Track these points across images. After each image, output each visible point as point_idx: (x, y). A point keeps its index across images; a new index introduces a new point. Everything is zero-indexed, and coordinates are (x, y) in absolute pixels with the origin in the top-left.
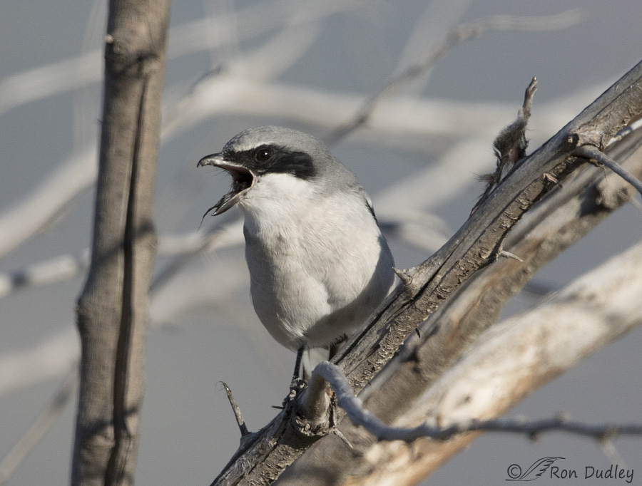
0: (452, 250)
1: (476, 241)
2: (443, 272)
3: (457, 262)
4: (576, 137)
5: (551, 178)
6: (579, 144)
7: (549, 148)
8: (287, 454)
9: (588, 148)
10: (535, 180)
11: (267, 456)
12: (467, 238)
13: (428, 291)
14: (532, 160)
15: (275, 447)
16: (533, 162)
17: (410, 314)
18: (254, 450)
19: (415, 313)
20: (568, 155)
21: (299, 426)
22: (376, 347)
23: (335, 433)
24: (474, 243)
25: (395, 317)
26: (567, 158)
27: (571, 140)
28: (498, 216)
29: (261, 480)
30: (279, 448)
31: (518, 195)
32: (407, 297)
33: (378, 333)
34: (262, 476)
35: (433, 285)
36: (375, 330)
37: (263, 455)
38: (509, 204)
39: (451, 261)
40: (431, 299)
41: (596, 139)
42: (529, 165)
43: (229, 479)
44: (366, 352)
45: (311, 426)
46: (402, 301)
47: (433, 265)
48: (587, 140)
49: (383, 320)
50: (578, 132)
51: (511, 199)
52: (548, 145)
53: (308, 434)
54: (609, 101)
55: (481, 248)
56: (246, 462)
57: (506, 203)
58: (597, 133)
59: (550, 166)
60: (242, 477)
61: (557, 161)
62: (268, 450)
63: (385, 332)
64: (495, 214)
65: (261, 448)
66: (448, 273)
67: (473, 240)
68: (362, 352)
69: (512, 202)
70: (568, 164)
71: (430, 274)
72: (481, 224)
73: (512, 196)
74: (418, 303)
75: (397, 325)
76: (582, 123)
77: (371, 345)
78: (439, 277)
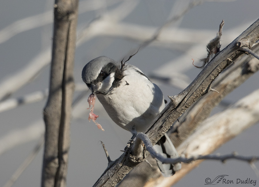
0: (191, 88)
1: (201, 85)
2: (187, 97)
3: (193, 93)
4: (240, 44)
5: (230, 60)
6: (241, 46)
7: (229, 48)
8: (127, 169)
9: (245, 48)
10: (224, 61)
11: (119, 170)
12: (197, 83)
13: (182, 105)
14: (222, 53)
15: (122, 166)
16: (223, 53)
17: (175, 114)
18: (113, 168)
19: (177, 113)
20: (237, 50)
21: (131, 158)
22: (161, 127)
23: (145, 161)
24: (200, 85)
25: (169, 115)
26: (236, 52)
27: (238, 45)
28: (209, 75)
29: (116, 180)
30: (123, 167)
31: (217, 66)
32: (174, 107)
33: (162, 121)
34: (116, 178)
35: (183, 102)
36: (161, 120)
37: (117, 170)
38: (214, 70)
39: (191, 93)
40: (183, 108)
41: (248, 44)
42: (221, 55)
43: (104, 179)
44: (157, 129)
45: (136, 158)
46: (171, 109)
47: (184, 94)
48: (244, 44)
49: (164, 116)
50: (240, 41)
51: (214, 68)
52: (229, 47)
53: (135, 161)
54: (253, 29)
55: (203, 87)
56: (110, 172)
57: (212, 70)
58: (248, 42)
59: (230, 55)
60: (109, 178)
61: (232, 53)
62: (119, 168)
63: (165, 121)
64: (208, 74)
65: (116, 167)
66: (189, 97)
67: (200, 84)
68: (156, 129)
69: (215, 69)
70: (237, 54)
71: (183, 98)
72: (202, 78)
73: (215, 67)
74: (178, 109)
75: (170, 118)
76: (242, 38)
77: (159, 126)
78: (186, 99)
